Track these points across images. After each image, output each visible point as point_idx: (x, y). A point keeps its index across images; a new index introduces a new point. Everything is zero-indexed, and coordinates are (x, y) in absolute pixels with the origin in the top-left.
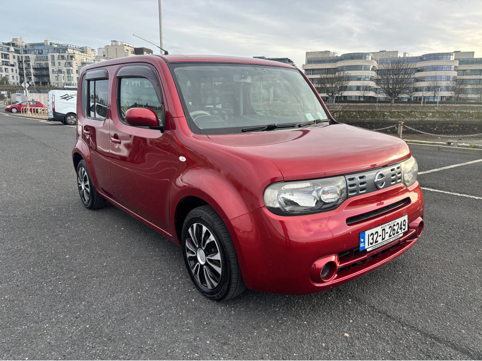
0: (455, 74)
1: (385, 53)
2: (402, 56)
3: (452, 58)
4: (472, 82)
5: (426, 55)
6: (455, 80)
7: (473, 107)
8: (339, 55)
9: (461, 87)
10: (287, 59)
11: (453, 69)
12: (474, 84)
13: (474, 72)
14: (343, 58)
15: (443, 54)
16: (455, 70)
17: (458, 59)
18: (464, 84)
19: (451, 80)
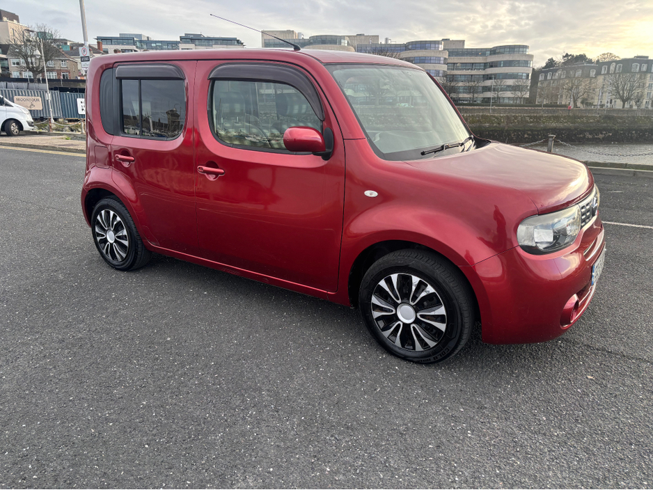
0: (445, 68)
1: (363, 37)
2: (383, 43)
3: (441, 47)
4: (463, 78)
5: (412, 43)
6: (445, 75)
7: (467, 109)
8: (307, 37)
9: (453, 84)
10: (235, 39)
11: (442, 62)
12: (465, 81)
13: (465, 66)
14: (312, 41)
15: (431, 42)
16: (444, 64)
17: (448, 50)
18: (456, 81)
19: (441, 75)
